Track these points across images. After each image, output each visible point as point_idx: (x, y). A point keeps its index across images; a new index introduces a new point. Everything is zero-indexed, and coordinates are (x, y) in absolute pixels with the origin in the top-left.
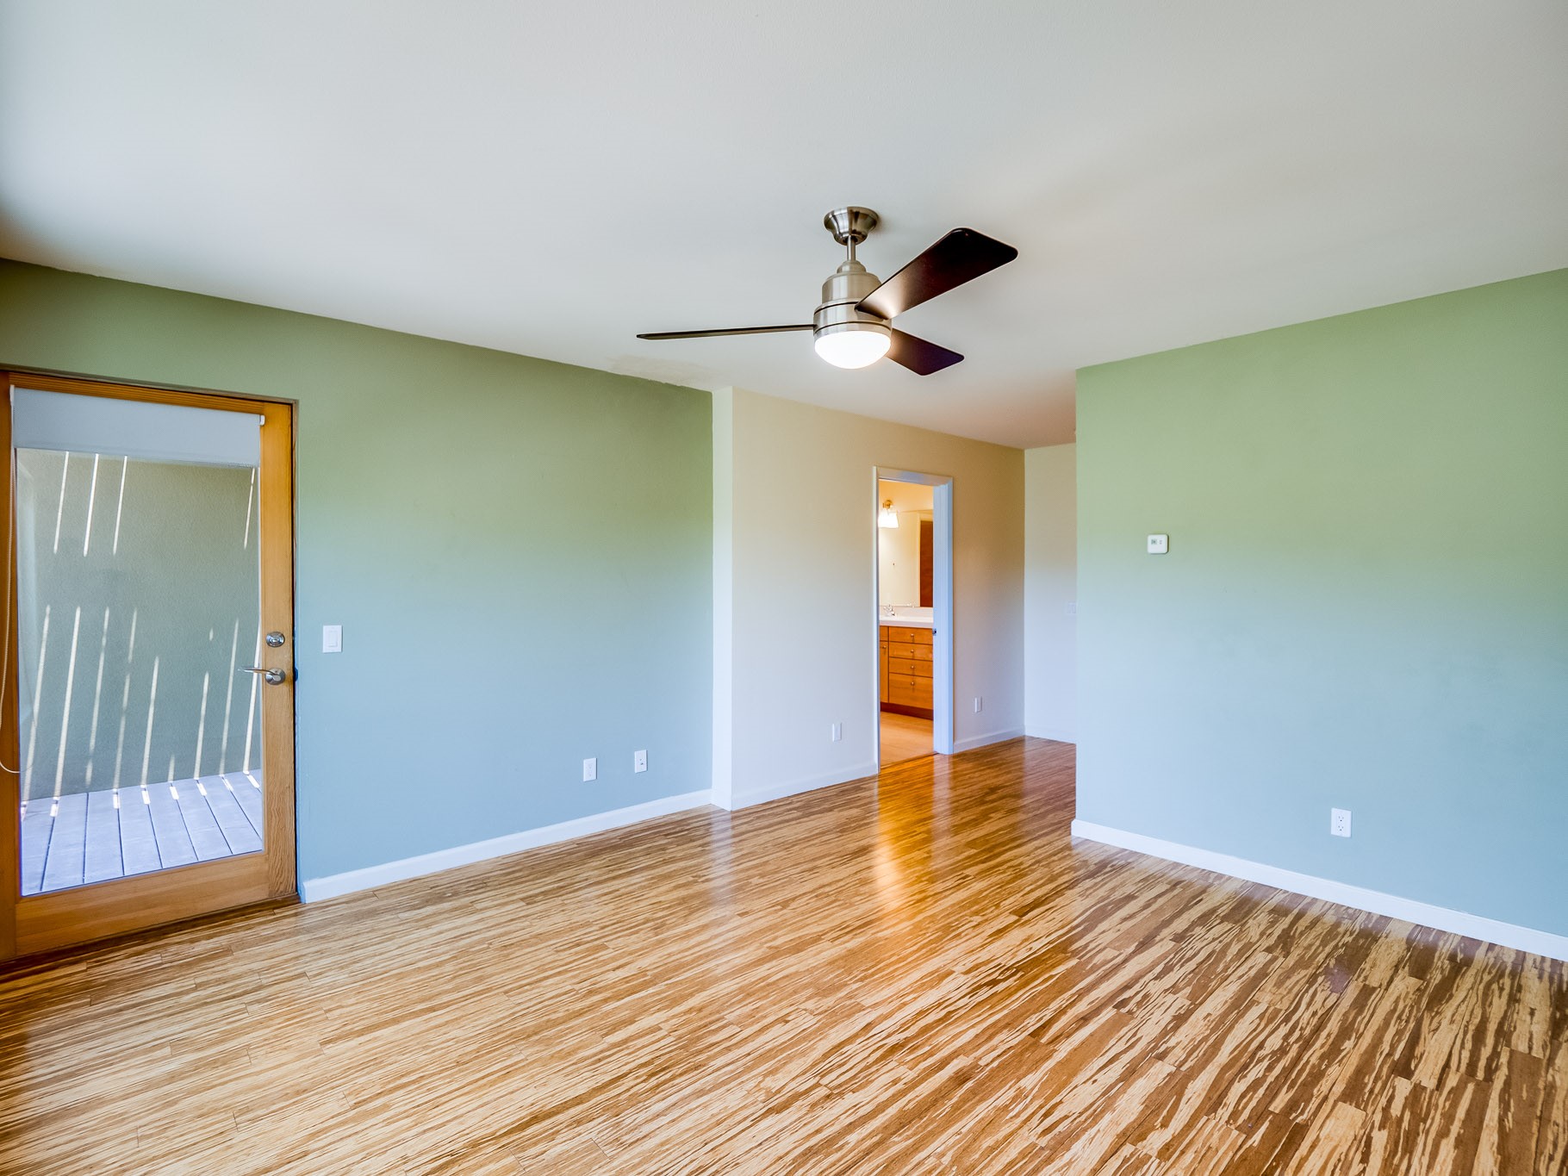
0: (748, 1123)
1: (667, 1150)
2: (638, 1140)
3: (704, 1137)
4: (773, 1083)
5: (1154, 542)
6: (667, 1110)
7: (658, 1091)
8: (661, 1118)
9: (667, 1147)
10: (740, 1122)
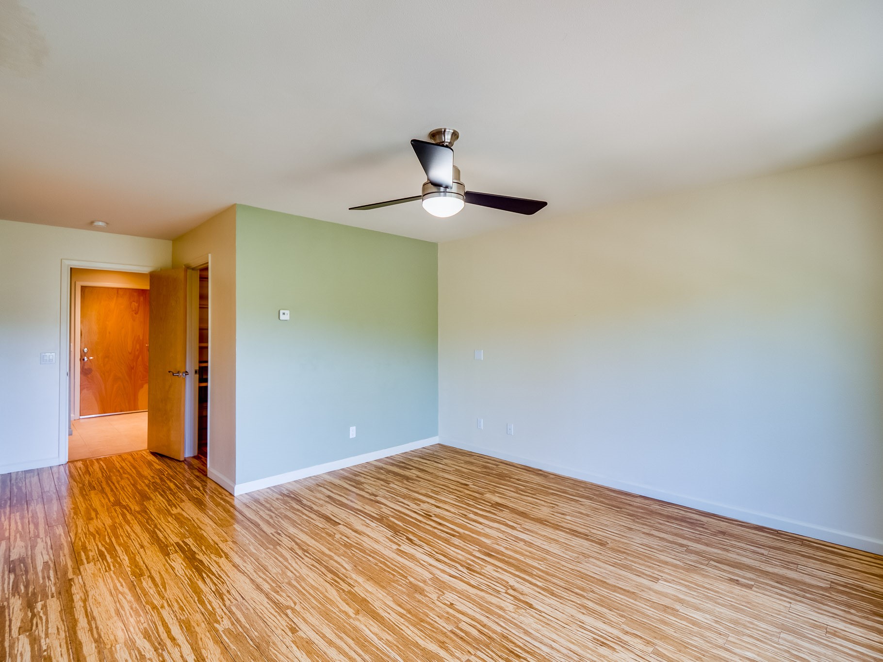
0: (543, 614)
1: (575, 641)
2: (574, 653)
3: (561, 629)
4: (511, 608)
5: (284, 314)
6: (546, 645)
7: (532, 651)
8: (554, 646)
9: (574, 641)
10: (544, 617)
